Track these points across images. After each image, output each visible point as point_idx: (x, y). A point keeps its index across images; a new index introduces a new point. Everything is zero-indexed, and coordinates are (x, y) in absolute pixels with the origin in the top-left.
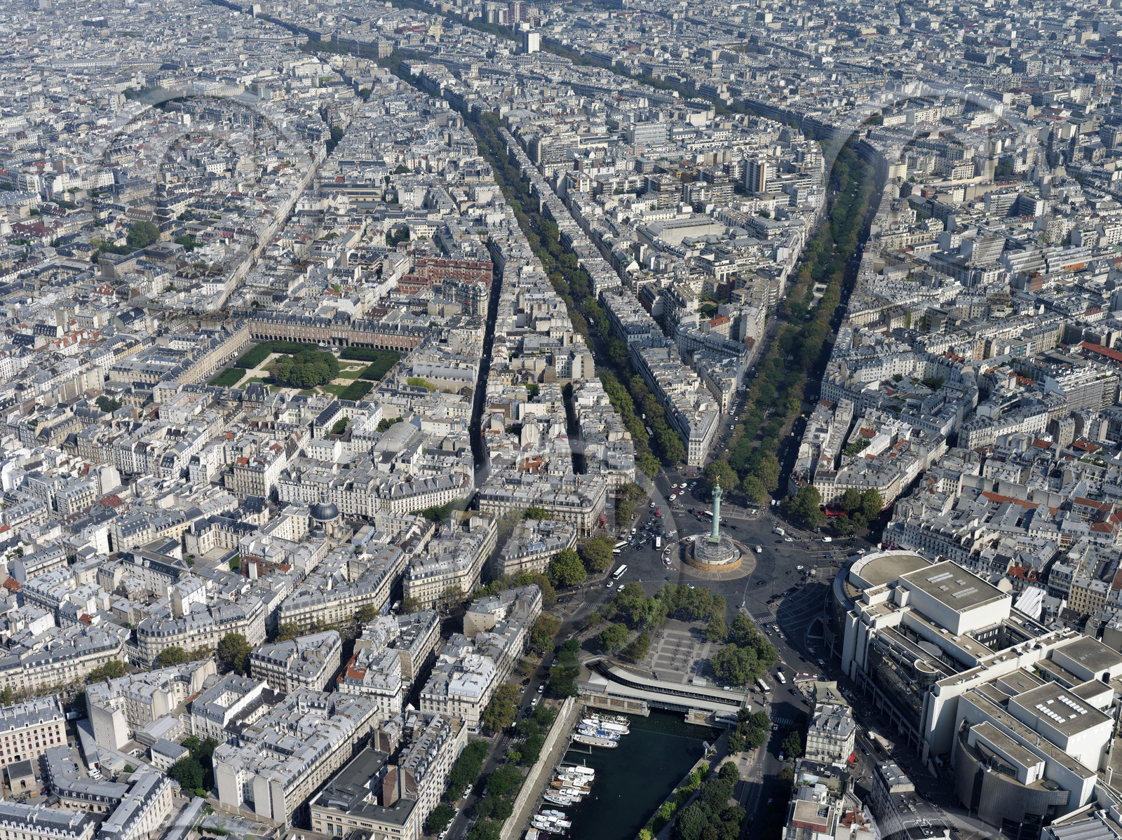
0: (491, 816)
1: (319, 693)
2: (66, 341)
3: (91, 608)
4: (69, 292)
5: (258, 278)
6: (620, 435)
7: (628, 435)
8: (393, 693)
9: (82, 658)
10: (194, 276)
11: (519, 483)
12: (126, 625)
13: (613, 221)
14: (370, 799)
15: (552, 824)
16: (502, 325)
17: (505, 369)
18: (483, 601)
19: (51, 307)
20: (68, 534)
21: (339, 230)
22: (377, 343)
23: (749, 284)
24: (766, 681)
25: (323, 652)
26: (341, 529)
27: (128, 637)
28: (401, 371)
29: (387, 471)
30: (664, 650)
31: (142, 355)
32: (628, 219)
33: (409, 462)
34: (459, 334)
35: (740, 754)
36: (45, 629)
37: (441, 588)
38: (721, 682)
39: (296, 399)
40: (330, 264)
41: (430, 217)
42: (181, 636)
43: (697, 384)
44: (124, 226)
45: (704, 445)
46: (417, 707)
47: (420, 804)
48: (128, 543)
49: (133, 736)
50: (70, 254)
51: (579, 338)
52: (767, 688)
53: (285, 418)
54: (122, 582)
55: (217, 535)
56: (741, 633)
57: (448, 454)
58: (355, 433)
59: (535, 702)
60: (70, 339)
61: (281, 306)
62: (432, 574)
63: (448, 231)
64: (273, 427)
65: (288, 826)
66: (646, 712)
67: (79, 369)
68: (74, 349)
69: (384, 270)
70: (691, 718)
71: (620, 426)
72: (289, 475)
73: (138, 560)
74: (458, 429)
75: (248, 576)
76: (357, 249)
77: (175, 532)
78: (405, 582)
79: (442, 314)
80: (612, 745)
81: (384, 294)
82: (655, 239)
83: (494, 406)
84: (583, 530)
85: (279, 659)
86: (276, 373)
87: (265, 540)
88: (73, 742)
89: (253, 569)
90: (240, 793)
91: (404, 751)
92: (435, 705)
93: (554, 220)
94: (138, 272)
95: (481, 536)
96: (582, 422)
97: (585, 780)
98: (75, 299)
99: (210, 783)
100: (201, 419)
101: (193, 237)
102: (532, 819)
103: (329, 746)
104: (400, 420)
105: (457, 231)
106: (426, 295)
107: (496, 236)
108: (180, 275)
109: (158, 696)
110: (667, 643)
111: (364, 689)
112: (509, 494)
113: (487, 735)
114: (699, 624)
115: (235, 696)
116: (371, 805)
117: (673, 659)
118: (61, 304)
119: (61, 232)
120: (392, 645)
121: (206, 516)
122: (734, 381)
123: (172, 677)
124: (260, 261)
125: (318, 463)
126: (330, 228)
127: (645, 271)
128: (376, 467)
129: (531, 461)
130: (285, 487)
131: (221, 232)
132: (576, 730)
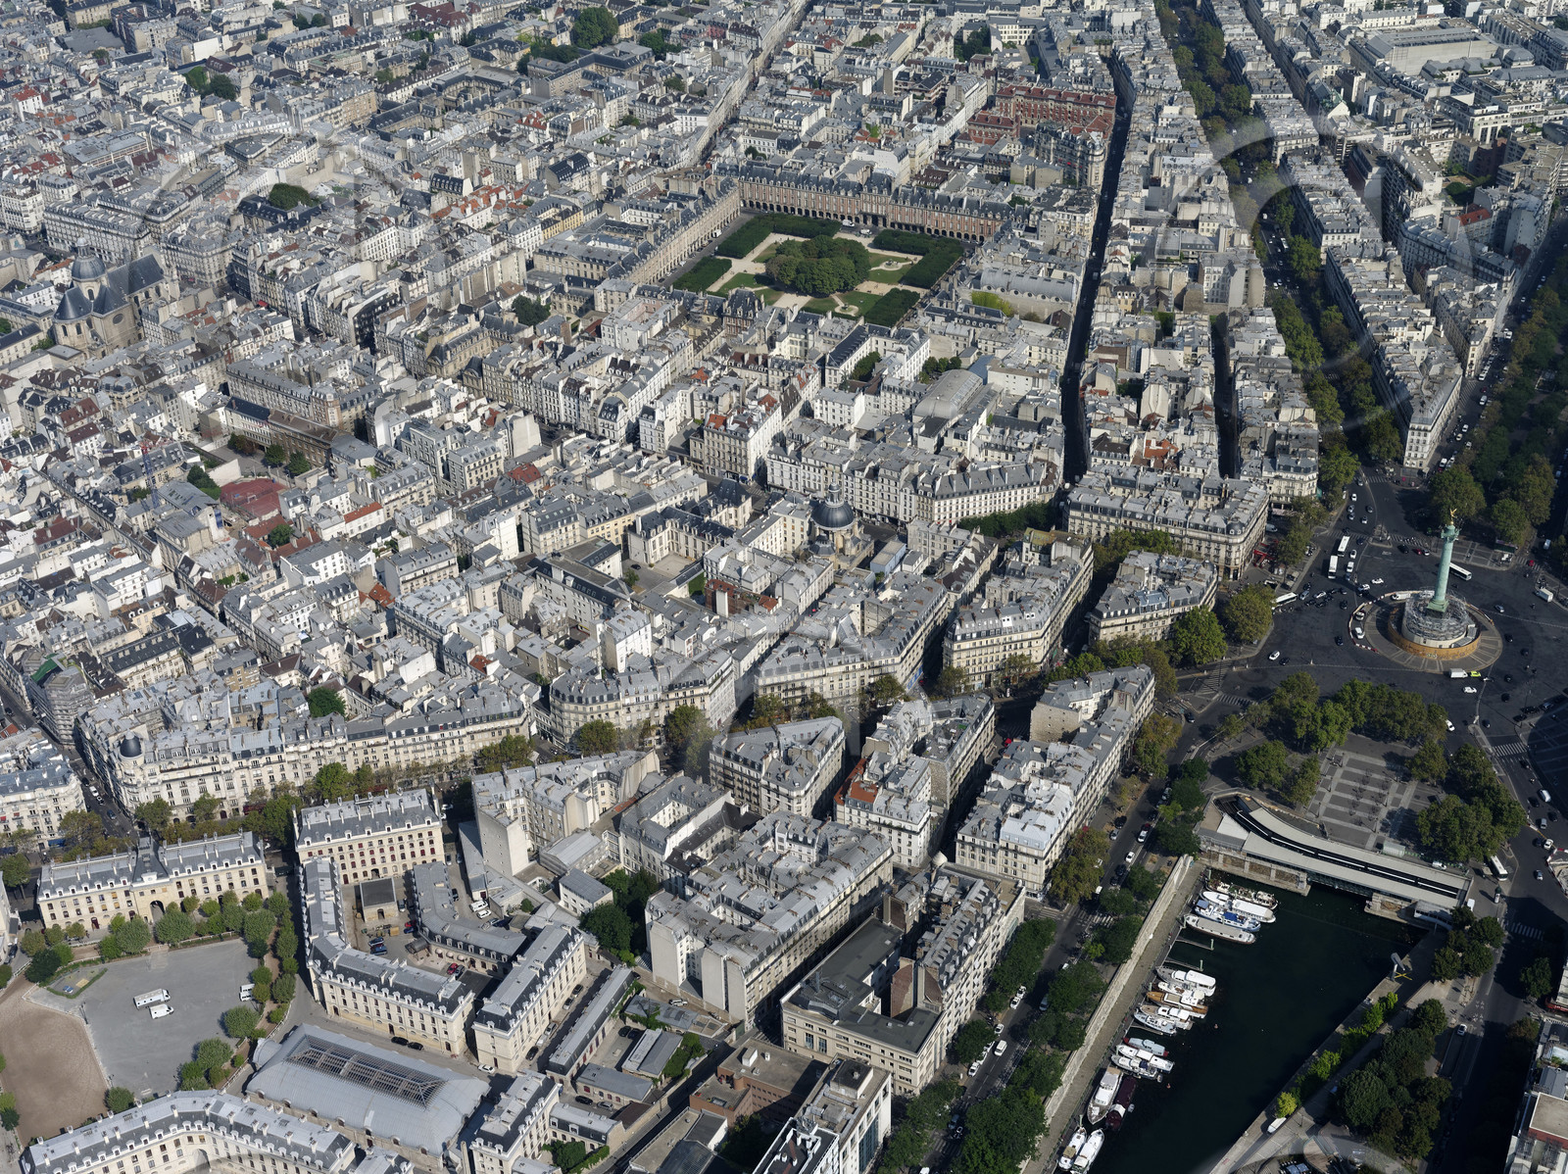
0: (1051, 1043)
1: (805, 820)
2: (475, 204)
3: (488, 647)
4: (484, 121)
5: (757, 110)
6: (1298, 413)
7: (1311, 414)
8: (917, 828)
9: (471, 729)
10: (665, 102)
11: (1132, 485)
12: (535, 678)
13: (1313, 28)
14: (871, 1003)
15: (1144, 1063)
16: (1124, 206)
17: (1125, 284)
18: (1063, 686)
19: (457, 147)
20: (462, 523)
21: (884, 30)
22: (930, 224)
23: (1529, 153)
24: (1502, 859)
25: (816, 753)
26: (856, 541)
27: (536, 697)
28: (962, 279)
29: (932, 450)
30: (1341, 787)
31: (584, 232)
32: (1337, 24)
33: (965, 438)
34: (1056, 220)
35: (1450, 983)
36: (422, 673)
37: (1002, 654)
38: (1428, 855)
39: (801, 319)
40: (867, 88)
41: (1025, 12)
42: (611, 705)
43: (1429, 329)
44: (567, 12)
45: (1433, 436)
46: (951, 858)
47: (945, 1020)
48: (547, 543)
49: (535, 856)
50: (489, 58)
51: (1244, 239)
52: (1503, 871)
53: (785, 349)
54: (533, 607)
55: (674, 537)
56: (1468, 773)
57: (1027, 426)
58: (887, 382)
59: (1131, 858)
60: (481, 201)
61: (789, 157)
62: (988, 634)
63: (1050, 36)
64: (765, 364)
65: (749, 1025)
66: (1304, 889)
67: (491, 251)
68: (486, 216)
69: (948, 100)
70: (1375, 907)
71: (1298, 397)
72: (784, 446)
73: (558, 575)
74: (1043, 386)
75: (715, 611)
76: (908, 63)
77: (613, 530)
78: (946, 643)
79: (1031, 182)
80: (1247, 938)
81: (946, 141)
82: (1379, 62)
83: (1102, 349)
84: (1227, 570)
85: (750, 759)
86: (775, 270)
87: (743, 555)
88: (453, 854)
89: (723, 601)
90: (682, 967)
91: (927, 936)
92: (978, 853)
93: (1217, 24)
94: (584, 92)
95: (1067, 575)
96: (1239, 384)
97: (1200, 994)
98: (491, 135)
99: (640, 945)
100: (658, 346)
101: (666, 33)
102: (1113, 1050)
103: (816, 910)
104: (954, 364)
105: (1064, 35)
106: (1010, 148)
107: (1126, 49)
108: (643, 99)
109: (572, 803)
110: (1346, 775)
111: (874, 818)
112: (1115, 504)
113: (1053, 905)
114: (1399, 747)
115: (684, 810)
116: (871, 1013)
117: (1354, 805)
118: (471, 142)
119: (477, 20)
120: (919, 749)
121: (659, 507)
122: (1490, 323)
123: (595, 774)
124: (762, 80)
125: (829, 430)
126: (871, 26)
127: (1359, 117)
128: (915, 442)
129: (1154, 446)
130: (777, 465)
131: (708, 28)
132: (1192, 908)
